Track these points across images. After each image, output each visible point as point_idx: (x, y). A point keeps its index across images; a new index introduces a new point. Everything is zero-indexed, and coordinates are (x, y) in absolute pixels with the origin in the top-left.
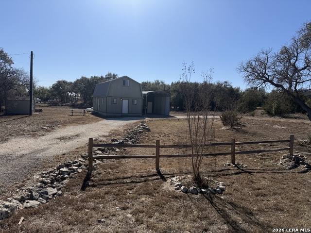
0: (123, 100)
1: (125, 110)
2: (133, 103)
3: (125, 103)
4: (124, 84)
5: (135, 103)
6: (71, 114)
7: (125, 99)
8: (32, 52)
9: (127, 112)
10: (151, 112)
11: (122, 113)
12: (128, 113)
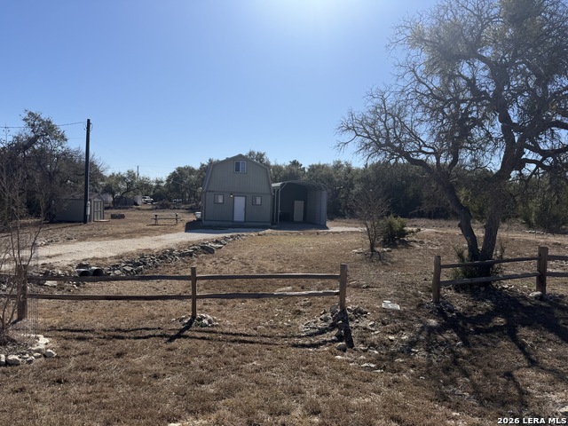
0: (236, 198)
1: (239, 215)
2: (254, 203)
3: (240, 202)
4: (238, 169)
5: (258, 201)
6: (153, 222)
7: (239, 194)
8: (89, 120)
9: (243, 220)
10: (301, 219)
11: (233, 221)
12: (245, 221)
